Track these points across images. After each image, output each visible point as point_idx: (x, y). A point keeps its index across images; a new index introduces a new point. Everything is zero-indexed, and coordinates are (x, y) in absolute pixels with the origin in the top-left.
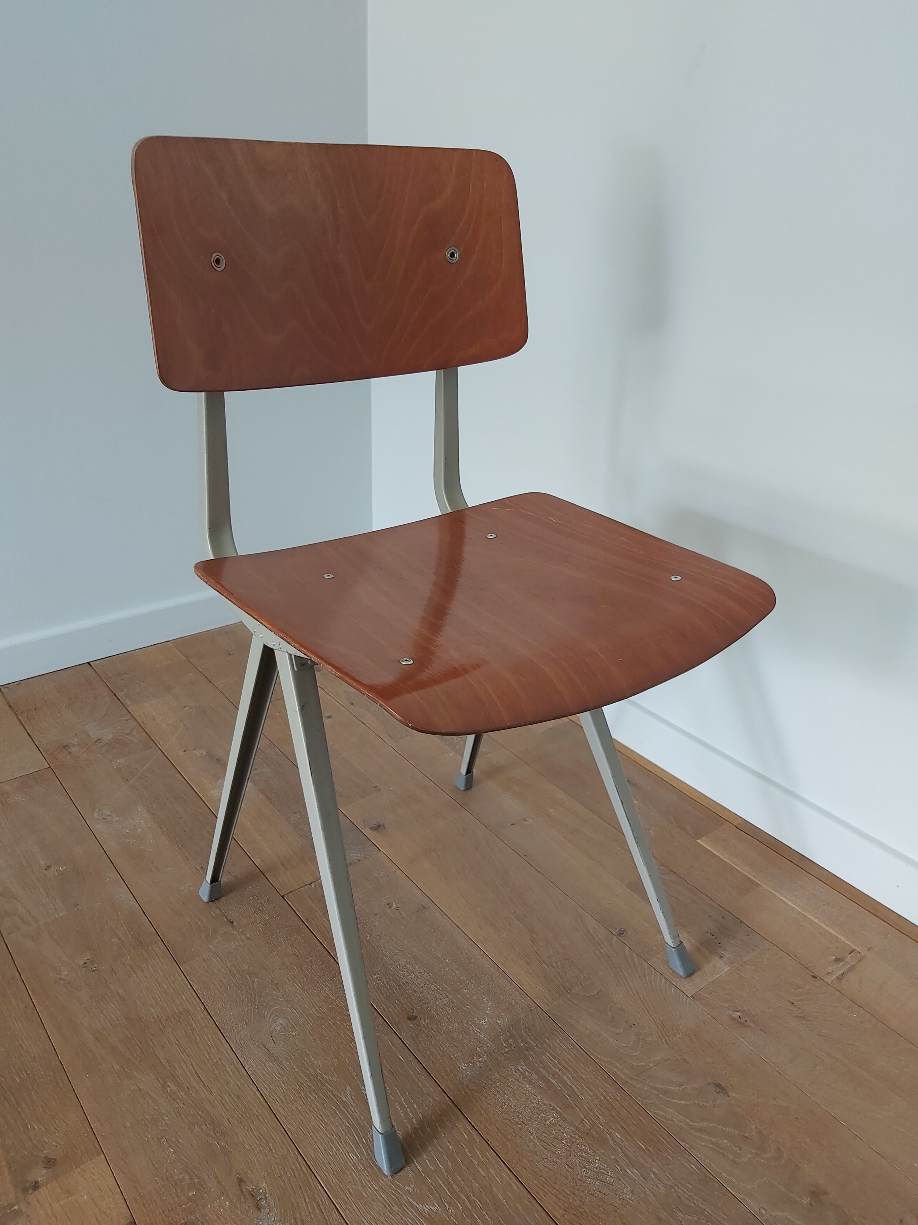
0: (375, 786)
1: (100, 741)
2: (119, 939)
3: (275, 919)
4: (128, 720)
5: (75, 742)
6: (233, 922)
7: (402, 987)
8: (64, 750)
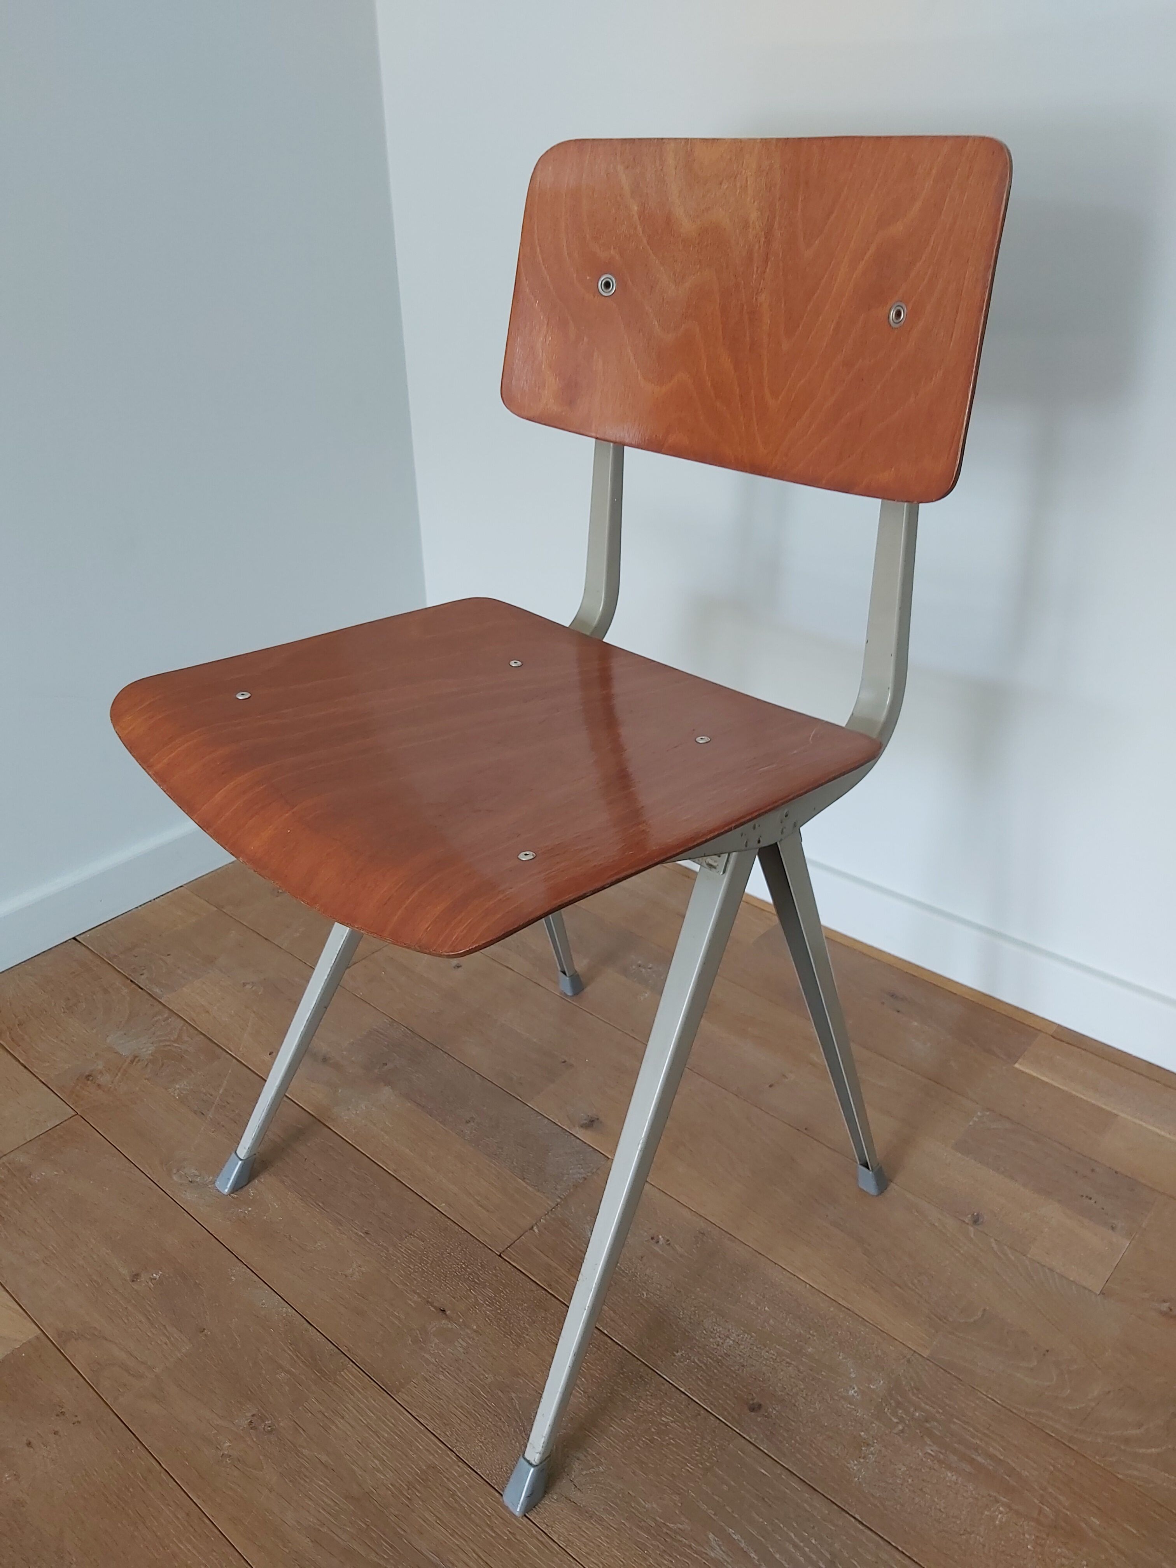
0: (563, 1061)
1: (137, 1059)
2: (288, 1372)
3: (503, 1293)
4: (167, 1019)
5: (100, 1067)
6: (444, 1311)
7: (722, 1363)
8: (89, 1082)
